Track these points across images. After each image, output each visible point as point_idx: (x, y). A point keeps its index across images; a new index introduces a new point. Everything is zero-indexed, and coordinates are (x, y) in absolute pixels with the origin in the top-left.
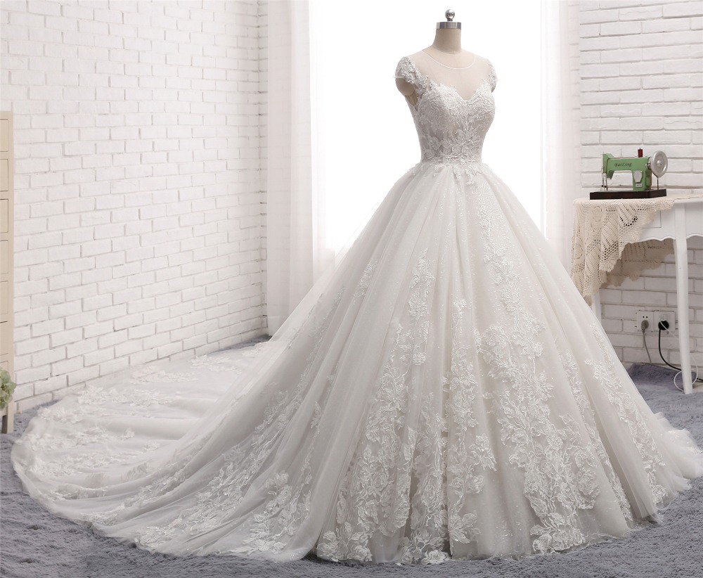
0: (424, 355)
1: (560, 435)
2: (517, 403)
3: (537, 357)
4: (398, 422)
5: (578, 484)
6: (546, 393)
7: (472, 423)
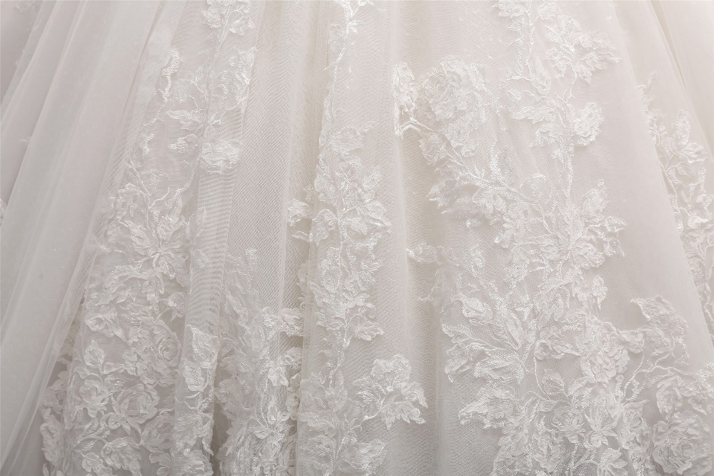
0: (235, 144)
1: (624, 343)
2: (504, 287)
3: (580, 149)
4: (171, 303)
5: (652, 446)
6: (600, 245)
7: (366, 331)
